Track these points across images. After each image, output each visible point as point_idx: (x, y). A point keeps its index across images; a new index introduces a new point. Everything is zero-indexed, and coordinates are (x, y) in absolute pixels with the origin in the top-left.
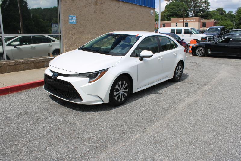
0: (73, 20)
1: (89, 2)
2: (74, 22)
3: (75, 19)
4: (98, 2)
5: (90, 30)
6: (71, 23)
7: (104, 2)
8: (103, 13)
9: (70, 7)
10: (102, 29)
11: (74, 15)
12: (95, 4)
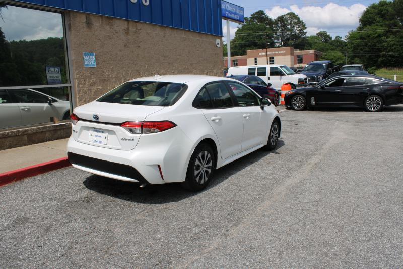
0: (91, 61)
1: (115, 30)
2: (93, 63)
3: (94, 58)
4: (130, 29)
5: (119, 75)
6: (87, 65)
7: (140, 30)
8: (139, 47)
9: (85, 39)
10: (140, 73)
11: (91, 53)
12: (126, 33)
